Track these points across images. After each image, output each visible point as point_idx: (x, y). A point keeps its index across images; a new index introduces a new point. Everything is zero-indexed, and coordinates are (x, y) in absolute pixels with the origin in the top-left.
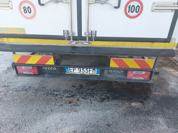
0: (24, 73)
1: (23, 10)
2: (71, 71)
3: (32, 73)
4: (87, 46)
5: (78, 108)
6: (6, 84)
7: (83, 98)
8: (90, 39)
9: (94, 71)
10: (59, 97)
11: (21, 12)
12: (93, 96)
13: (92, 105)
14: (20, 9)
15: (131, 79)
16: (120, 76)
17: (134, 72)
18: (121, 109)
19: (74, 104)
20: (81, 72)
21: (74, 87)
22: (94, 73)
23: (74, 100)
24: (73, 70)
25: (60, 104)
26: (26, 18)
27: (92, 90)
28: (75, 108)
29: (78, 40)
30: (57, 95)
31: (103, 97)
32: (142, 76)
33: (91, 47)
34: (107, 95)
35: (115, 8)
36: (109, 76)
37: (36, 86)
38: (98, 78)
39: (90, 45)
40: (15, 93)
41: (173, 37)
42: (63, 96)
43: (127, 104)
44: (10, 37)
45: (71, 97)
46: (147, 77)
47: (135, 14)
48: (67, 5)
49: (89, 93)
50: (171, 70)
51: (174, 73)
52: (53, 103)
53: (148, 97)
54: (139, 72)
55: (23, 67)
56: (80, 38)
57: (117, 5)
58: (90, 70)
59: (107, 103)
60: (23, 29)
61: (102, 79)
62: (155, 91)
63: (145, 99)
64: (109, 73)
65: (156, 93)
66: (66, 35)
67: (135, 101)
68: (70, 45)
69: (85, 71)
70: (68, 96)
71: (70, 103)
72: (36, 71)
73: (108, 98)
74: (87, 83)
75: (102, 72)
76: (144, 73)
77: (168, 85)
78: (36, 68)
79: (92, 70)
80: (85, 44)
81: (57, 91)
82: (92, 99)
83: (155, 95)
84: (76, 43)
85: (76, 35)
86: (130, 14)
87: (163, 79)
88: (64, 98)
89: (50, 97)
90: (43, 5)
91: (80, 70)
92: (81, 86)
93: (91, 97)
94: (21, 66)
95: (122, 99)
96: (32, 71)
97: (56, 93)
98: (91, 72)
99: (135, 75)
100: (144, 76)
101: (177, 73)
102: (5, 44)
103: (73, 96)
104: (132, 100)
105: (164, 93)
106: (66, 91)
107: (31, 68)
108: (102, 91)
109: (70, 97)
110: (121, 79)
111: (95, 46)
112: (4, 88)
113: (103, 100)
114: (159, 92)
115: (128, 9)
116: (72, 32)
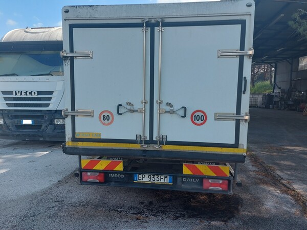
0: (89, 180)
1: (102, 118)
2: (140, 178)
3: (97, 181)
4: (158, 149)
5: (146, 225)
6: (59, 199)
7: (153, 215)
8: (161, 143)
9: (166, 179)
10: (124, 213)
11: (100, 120)
12: (165, 214)
13: (164, 222)
14: (100, 117)
15: (207, 190)
16: (196, 186)
17: (210, 181)
18: (198, 227)
19: (141, 220)
20: (152, 181)
21: (142, 203)
22: (166, 181)
23: (142, 217)
24: (143, 177)
25: (125, 220)
26: (104, 124)
27: (165, 207)
28: (142, 225)
29: (149, 144)
30: (121, 211)
31: (177, 215)
32: (220, 185)
33: (162, 151)
34: (183, 213)
35: (182, 117)
36: (183, 185)
37: (96, 202)
38: (170, 188)
39: (160, 149)
40: (71, 208)
41: (240, 142)
42: (129, 212)
43: (206, 222)
44: (84, 141)
45: (139, 213)
46: (225, 187)
47: (200, 122)
48: (142, 114)
49: (161, 210)
50: (272, 189)
51: (274, 192)
52: (117, 219)
53: (233, 216)
54: (215, 180)
55: (89, 174)
56: (151, 142)
57: (183, 115)
58: (161, 178)
59: (182, 221)
60: (99, 134)
61: (174, 189)
62: (243, 211)
63: (229, 219)
64: (183, 182)
65: (245, 213)
66: (138, 139)
67: (216, 220)
68: (142, 149)
69: (156, 179)
70: (135, 212)
71: (137, 219)
72: (102, 179)
73: (183, 216)
74: (159, 200)
75: (175, 180)
76: (221, 182)
77: (263, 205)
78: (102, 174)
79: (163, 177)
80: (156, 147)
81: (121, 208)
82: (163, 216)
83: (243, 215)
84: (148, 147)
85: (148, 139)
86: (196, 121)
87: (258, 198)
88: (129, 215)
89: (112, 213)
90: (121, 114)
91: (151, 178)
92: (151, 203)
93: (162, 215)
94: (87, 172)
95: (200, 217)
96: (98, 178)
97: (120, 210)
98: (163, 181)
99: (211, 185)
100: (221, 186)
101: (279, 192)
102: (78, 148)
103: (140, 213)
104: (213, 219)
105: (255, 213)
106: (131, 208)
107: (98, 174)
108: (177, 209)
109: (137, 214)
110: (197, 189)
111: (166, 150)
112: (57, 203)
113: (177, 218)
114: (249, 212)
115: (194, 118)
116: (144, 136)
